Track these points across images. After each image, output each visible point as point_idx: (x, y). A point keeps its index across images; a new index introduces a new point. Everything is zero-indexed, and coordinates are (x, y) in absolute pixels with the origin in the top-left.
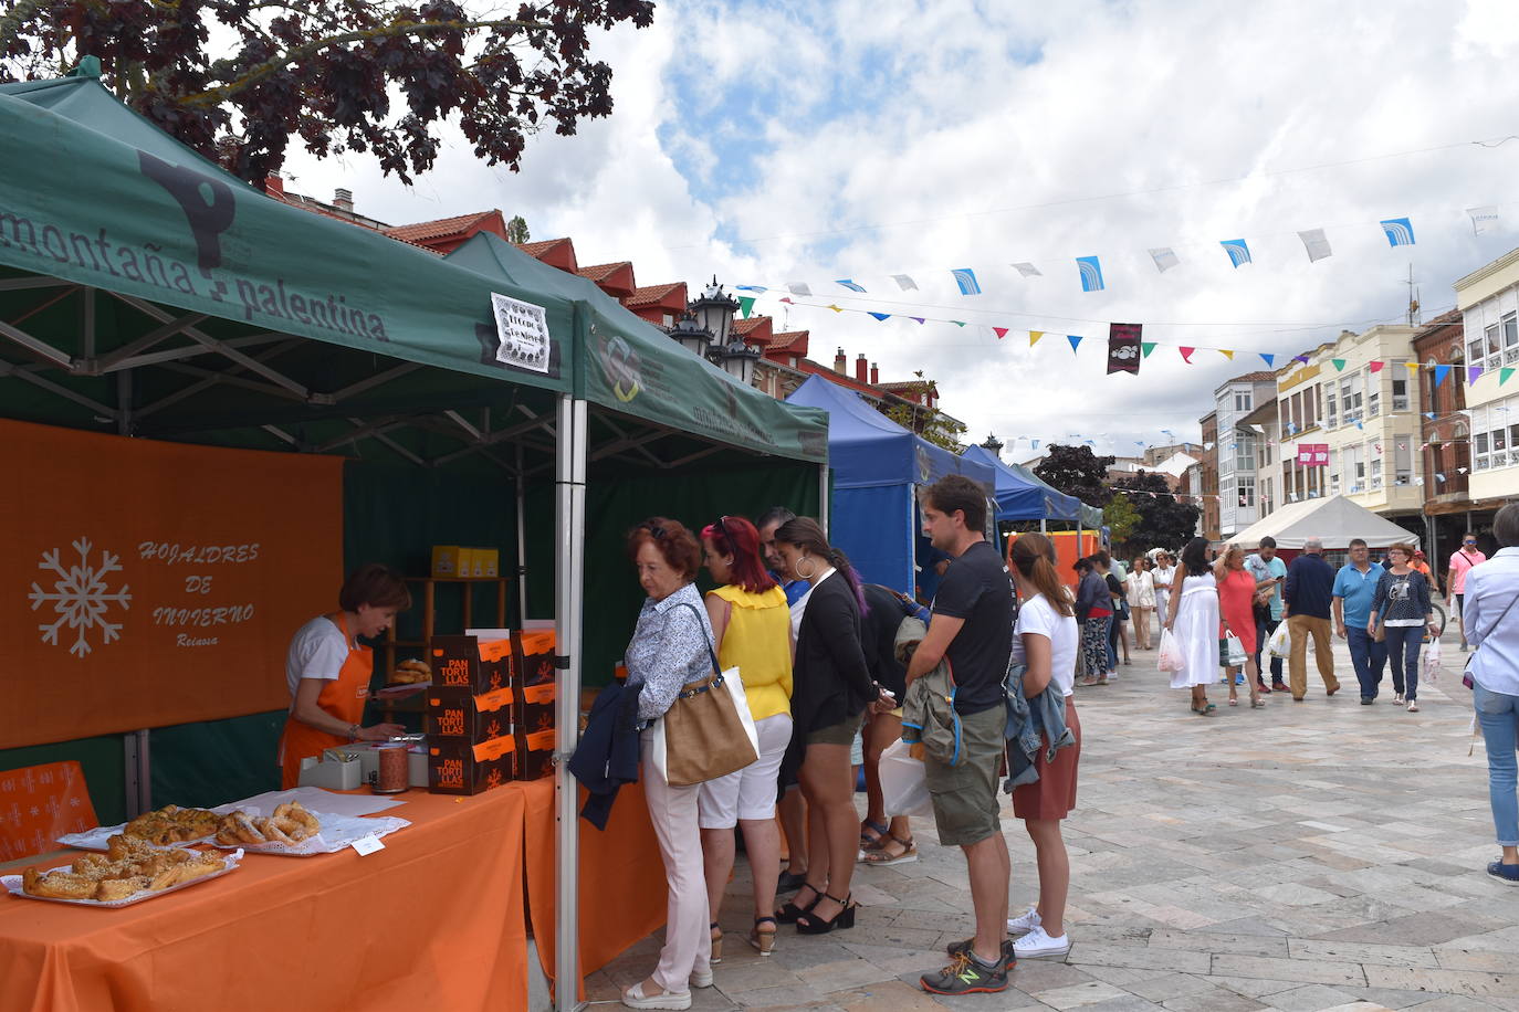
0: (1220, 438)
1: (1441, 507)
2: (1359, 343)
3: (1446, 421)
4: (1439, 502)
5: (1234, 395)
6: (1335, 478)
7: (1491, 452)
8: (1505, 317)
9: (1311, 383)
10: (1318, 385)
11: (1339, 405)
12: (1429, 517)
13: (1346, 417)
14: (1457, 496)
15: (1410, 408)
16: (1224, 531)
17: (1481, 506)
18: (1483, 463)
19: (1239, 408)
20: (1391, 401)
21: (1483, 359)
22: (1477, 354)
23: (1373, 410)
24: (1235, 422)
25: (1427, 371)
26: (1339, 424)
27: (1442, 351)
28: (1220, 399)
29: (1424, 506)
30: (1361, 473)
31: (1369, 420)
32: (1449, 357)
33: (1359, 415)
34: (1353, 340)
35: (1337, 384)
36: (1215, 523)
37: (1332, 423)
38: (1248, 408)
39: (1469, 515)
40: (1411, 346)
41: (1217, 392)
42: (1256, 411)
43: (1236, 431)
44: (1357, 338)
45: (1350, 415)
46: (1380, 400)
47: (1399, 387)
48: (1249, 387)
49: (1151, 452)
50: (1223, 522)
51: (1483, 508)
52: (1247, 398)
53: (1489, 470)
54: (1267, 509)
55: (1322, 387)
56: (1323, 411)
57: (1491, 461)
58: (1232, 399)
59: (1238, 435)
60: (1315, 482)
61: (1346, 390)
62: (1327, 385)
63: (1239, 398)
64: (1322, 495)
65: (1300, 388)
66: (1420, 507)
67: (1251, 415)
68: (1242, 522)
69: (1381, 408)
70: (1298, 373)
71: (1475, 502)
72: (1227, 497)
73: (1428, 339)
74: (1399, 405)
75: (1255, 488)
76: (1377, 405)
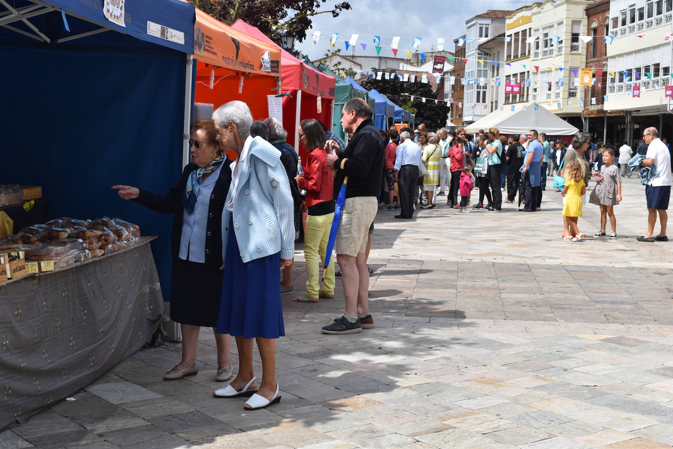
0: (467, 55)
1: (592, 112)
2: (555, 7)
3: (599, 61)
4: (590, 110)
5: (478, 26)
6: (535, 90)
7: (617, 83)
8: (630, 6)
9: (526, 27)
10: (530, 29)
11: (541, 44)
12: (585, 118)
13: (544, 52)
14: (599, 107)
15: (580, 51)
16: (465, 119)
17: (612, 113)
18: (612, 89)
19: (481, 36)
20: (570, 46)
21: (617, 29)
22: (615, 25)
23: (560, 49)
24: (477, 45)
25: (592, 29)
26: (540, 56)
27: (601, 17)
28: (469, 27)
29: (583, 111)
30: (550, 89)
31: (556, 56)
32: (604, 22)
33: (551, 51)
34: (552, 5)
35: (541, 30)
36: (460, 113)
37: (536, 54)
38: (486, 36)
39: (605, 118)
40: (585, 13)
41: (467, 22)
42: (492, 40)
43: (479, 51)
44: (554, 4)
45: (546, 51)
46: (563, 45)
47: (575, 38)
48: (489, 22)
49: (416, 55)
50: (465, 113)
51: (612, 115)
52: (487, 29)
53: (615, 94)
54: (494, 106)
55: (532, 30)
56: (531, 47)
57: (616, 88)
58: (476, 29)
59: (479, 54)
60: (524, 92)
61: (546, 35)
62: (536, 30)
63: (481, 29)
64: (527, 101)
65: (519, 29)
66: (581, 112)
67: (488, 41)
68: (477, 114)
69: (563, 49)
70: (519, 19)
71: (609, 111)
72: (469, 95)
73: (594, 9)
74: (573, 48)
75: (487, 91)
76: (561, 47)
